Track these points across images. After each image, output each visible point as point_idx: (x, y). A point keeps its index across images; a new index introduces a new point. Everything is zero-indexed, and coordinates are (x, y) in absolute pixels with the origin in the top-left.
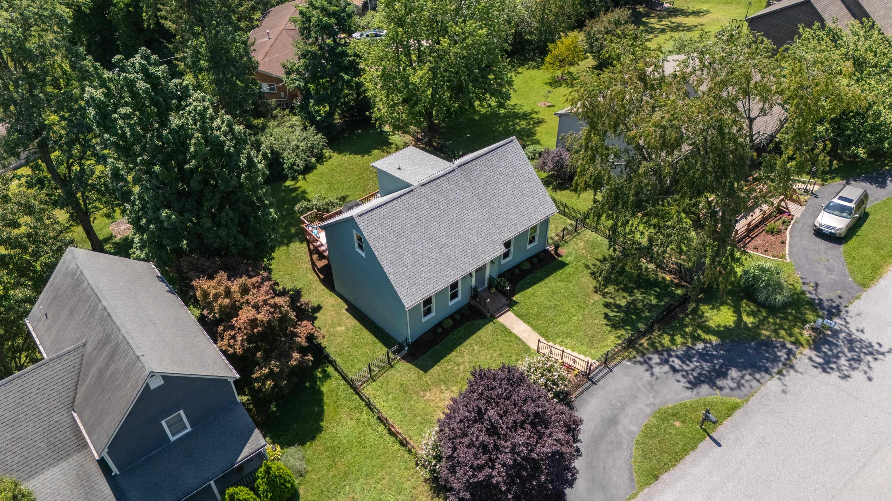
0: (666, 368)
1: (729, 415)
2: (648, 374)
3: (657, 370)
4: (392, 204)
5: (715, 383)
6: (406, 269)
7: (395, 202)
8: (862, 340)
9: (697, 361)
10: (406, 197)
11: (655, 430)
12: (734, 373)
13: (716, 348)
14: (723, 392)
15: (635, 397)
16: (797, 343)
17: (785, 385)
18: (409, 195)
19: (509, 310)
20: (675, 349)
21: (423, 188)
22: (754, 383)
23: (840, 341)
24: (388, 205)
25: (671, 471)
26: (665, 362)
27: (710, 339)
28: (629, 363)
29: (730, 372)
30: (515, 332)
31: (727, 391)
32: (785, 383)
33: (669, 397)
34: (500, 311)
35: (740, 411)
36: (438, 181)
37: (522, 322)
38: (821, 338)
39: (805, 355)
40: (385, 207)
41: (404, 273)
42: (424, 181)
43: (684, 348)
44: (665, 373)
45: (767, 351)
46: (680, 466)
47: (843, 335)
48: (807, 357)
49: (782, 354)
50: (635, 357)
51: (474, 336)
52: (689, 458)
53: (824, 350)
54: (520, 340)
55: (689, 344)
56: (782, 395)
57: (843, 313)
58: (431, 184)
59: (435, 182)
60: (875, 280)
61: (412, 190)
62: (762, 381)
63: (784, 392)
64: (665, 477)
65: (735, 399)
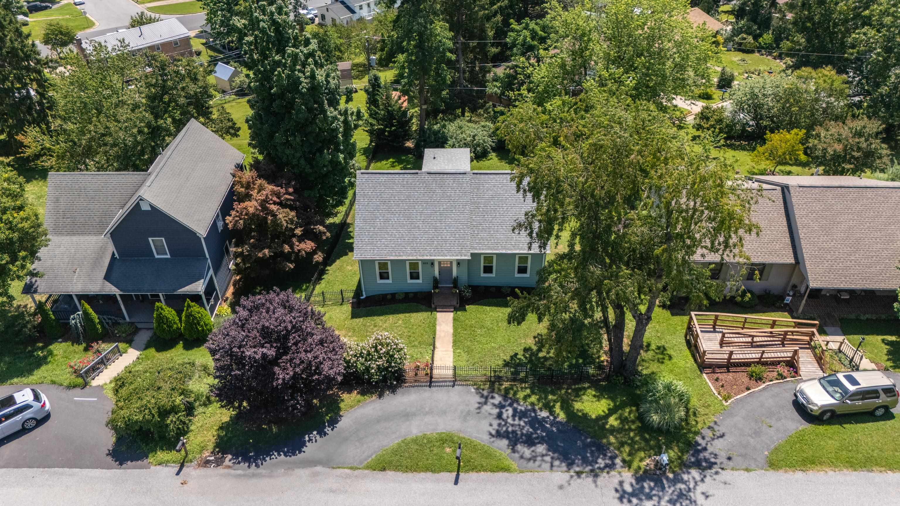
0: (496, 411)
1: (492, 471)
2: (477, 405)
3: (487, 408)
4: (393, 176)
5: (516, 445)
6: (372, 229)
7: (397, 176)
8: (695, 502)
9: (525, 422)
10: (409, 176)
11: (425, 441)
12: (541, 449)
13: (554, 423)
14: (513, 454)
15: (444, 413)
16: (627, 464)
17: (569, 484)
18: (413, 176)
19: (452, 312)
20: (522, 403)
21: (428, 176)
22: (547, 466)
23: (672, 488)
24: (389, 176)
25: (399, 474)
26: (501, 406)
27: (558, 414)
28: (473, 390)
29: (539, 445)
30: (438, 328)
31: (517, 455)
32: (572, 482)
33: (469, 430)
34: (445, 308)
35: (506, 474)
36: (445, 176)
37: (452, 325)
38: (655, 474)
39: (621, 476)
40: (386, 176)
41: (369, 231)
42: (432, 171)
43: (529, 407)
44: (490, 414)
45: (592, 453)
46: (410, 475)
47: (683, 486)
48: (621, 479)
49: (601, 462)
50: (483, 390)
51: (407, 315)
52: (422, 475)
53: (646, 485)
54: (435, 334)
55: (537, 408)
56: (556, 488)
57: (708, 472)
58: (437, 176)
59: (441, 176)
60: (793, 469)
61: (417, 173)
62: (554, 468)
63: (561, 487)
64: (390, 474)
65: (514, 465)
